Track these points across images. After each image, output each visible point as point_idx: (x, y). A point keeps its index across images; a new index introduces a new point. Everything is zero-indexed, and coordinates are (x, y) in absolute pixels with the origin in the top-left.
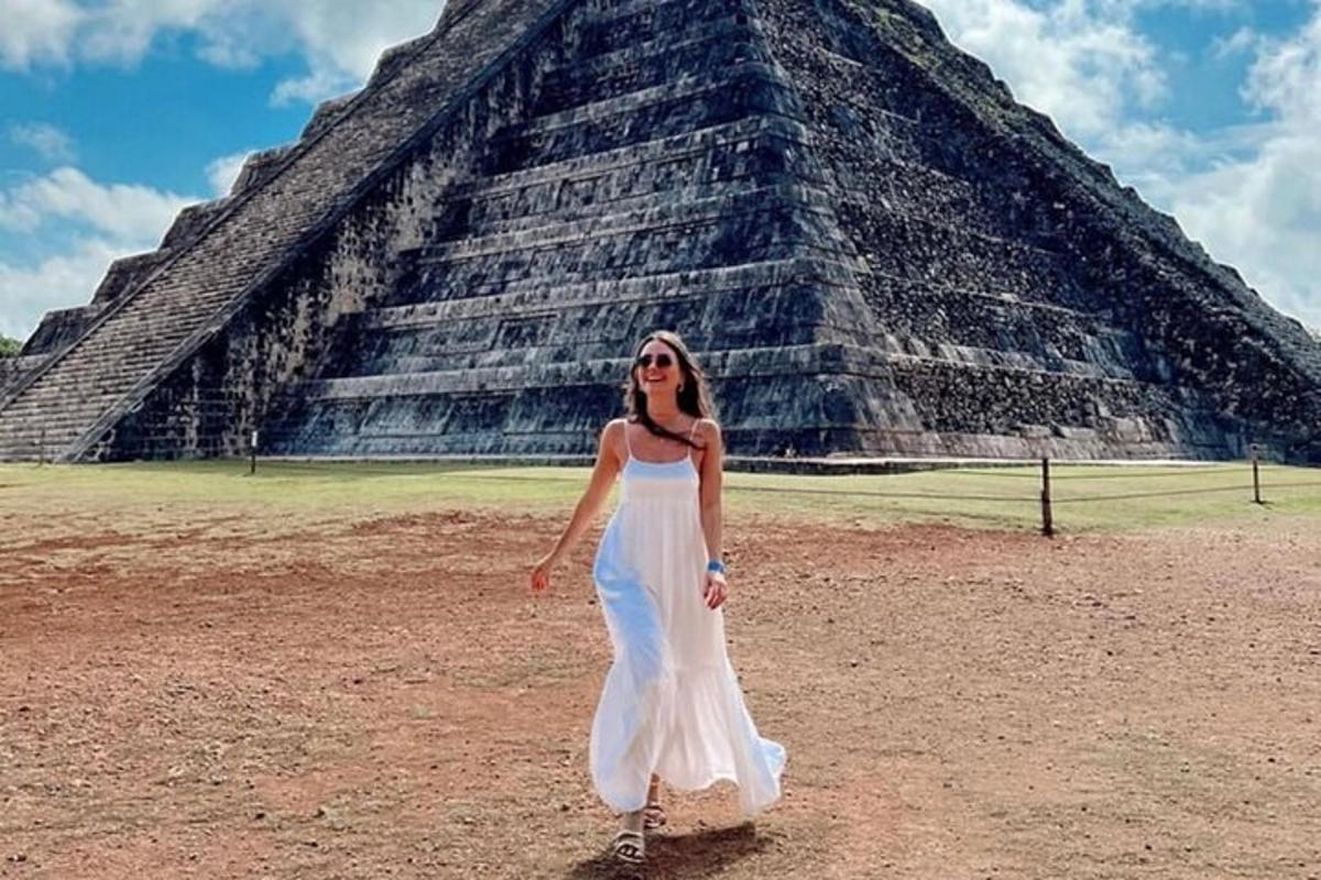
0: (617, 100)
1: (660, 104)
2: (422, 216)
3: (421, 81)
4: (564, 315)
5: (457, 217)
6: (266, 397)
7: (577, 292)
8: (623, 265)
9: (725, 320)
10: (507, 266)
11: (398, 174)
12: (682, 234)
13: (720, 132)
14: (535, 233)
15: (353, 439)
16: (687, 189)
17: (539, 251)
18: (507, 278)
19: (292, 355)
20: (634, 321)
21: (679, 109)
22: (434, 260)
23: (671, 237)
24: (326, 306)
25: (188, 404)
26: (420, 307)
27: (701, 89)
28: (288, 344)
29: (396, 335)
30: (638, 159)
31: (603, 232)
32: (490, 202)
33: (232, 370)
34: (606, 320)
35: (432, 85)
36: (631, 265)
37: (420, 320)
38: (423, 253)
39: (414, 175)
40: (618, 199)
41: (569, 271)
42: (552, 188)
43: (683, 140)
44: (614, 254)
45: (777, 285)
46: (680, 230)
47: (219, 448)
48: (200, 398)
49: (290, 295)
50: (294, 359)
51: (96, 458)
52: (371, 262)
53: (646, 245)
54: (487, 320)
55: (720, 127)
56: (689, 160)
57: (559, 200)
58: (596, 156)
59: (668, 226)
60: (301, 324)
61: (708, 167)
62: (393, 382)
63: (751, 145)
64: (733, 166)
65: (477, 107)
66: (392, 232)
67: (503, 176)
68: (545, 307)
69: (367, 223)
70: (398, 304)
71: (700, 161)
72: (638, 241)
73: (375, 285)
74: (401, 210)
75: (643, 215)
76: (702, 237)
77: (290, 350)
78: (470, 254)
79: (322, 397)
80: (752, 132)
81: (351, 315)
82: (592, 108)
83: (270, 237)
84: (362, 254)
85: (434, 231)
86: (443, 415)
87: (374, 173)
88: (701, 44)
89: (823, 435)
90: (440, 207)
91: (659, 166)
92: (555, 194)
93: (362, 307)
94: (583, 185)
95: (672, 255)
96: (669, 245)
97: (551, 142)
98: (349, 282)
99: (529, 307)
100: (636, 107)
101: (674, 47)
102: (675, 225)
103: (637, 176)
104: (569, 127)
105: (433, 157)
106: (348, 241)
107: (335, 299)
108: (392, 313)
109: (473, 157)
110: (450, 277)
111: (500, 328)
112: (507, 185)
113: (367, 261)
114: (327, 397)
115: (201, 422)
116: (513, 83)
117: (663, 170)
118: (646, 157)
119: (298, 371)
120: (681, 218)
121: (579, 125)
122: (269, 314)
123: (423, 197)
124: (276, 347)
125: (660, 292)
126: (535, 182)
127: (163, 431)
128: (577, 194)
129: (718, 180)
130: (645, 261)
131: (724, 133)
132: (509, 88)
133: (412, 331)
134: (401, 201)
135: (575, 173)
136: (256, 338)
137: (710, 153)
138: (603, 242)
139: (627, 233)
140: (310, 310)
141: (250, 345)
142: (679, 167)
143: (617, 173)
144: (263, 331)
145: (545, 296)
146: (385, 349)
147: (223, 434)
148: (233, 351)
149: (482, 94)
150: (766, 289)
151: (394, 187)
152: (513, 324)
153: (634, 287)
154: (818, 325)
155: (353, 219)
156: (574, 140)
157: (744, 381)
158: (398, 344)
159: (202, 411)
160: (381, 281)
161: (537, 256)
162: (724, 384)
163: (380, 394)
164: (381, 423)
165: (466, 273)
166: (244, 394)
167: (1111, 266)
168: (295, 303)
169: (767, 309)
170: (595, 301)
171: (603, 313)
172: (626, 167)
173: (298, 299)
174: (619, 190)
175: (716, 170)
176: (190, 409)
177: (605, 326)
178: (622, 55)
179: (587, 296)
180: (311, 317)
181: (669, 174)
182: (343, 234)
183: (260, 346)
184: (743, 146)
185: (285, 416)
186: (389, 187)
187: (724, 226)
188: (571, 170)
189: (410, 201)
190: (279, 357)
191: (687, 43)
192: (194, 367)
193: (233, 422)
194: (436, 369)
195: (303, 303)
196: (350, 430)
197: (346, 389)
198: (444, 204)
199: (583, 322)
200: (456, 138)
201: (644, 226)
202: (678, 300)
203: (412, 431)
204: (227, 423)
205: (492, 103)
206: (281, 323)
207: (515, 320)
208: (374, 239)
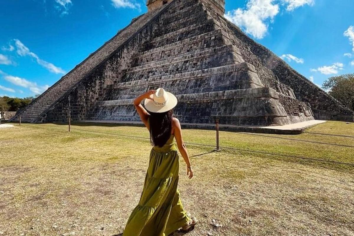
0: (175, 32)
1: (186, 32)
2: (127, 62)
3: (126, 33)
4: (166, 83)
5: (135, 62)
6: (89, 106)
7: (170, 77)
8: (181, 70)
9: (218, 82)
10: (149, 72)
11: (121, 51)
12: (198, 61)
13: (206, 35)
14: (156, 63)
15: (110, 117)
16: (197, 50)
17: (157, 68)
18: (149, 75)
19: (95, 95)
20: (188, 84)
21: (192, 32)
22: (130, 72)
23: (195, 62)
24: (104, 83)
25: (68, 107)
26: (127, 83)
27: (198, 27)
28: (94, 92)
29: (121, 90)
30: (182, 44)
31: (175, 62)
32: (144, 58)
33: (79, 98)
34: (179, 84)
35: (129, 33)
36: (184, 70)
37: (127, 86)
38: (128, 70)
39: (125, 52)
40: (177, 55)
41: (166, 72)
42: (159, 53)
43: (195, 38)
44: (178, 67)
45: (236, 71)
46: (198, 60)
47: (77, 118)
48: (71, 106)
49: (94, 80)
50: (96, 96)
51: (41, 121)
52: (115, 72)
53: (188, 64)
54: (144, 85)
55: (206, 33)
56: (197, 43)
57: (161, 56)
58: (171, 44)
59: (194, 59)
60: (97, 87)
61: (203, 44)
62: (120, 101)
63: (215, 37)
64: (210, 44)
65: (139, 36)
66: (120, 65)
67: (147, 51)
68: (161, 81)
69: (113, 63)
70: (122, 82)
71: (200, 43)
72: (185, 64)
73: (116, 78)
74: (122, 60)
75: (186, 57)
76: (204, 61)
77: (95, 93)
78: (139, 70)
79: (102, 106)
80: (215, 34)
81: (110, 85)
82: (168, 35)
83: (90, 67)
84: (112, 70)
85: (130, 66)
86: (134, 110)
87: (115, 51)
88: (195, 18)
89: (266, 118)
90: (131, 60)
91: (188, 45)
92: (160, 55)
93: (113, 83)
94: (168, 52)
95: (196, 67)
96: (194, 64)
97: (158, 44)
98: (109, 77)
99: (156, 81)
100: (180, 33)
101: (188, 20)
102: (196, 59)
103: (182, 48)
104: (162, 40)
105: (129, 47)
106: (109, 67)
107: (106, 81)
108: (120, 84)
109: (139, 48)
110: (134, 76)
111: (148, 87)
112: (147, 53)
113: (114, 72)
114: (104, 105)
115: (72, 112)
116: (148, 31)
117: (190, 46)
118: (185, 43)
119: (97, 99)
120: (198, 57)
121: (165, 39)
122: (88, 84)
123: (127, 57)
124: (91, 93)
125: (196, 75)
126: (155, 52)
127: (61, 114)
128: (166, 54)
129: (206, 47)
130: (188, 69)
131: (207, 35)
132: (147, 32)
133: (125, 89)
134: (122, 58)
135: (165, 49)
136: (86, 90)
137: (203, 41)
138: (175, 64)
139: (182, 62)
140: (100, 84)
141: (84, 92)
142: (194, 45)
143: (177, 48)
144: (87, 89)
145: (160, 78)
146: (118, 93)
147: (78, 115)
148: (79, 94)
149: (141, 33)
150: (232, 73)
151: (120, 54)
152: (152, 86)
153: (187, 75)
154: (252, 83)
155: (110, 61)
156: (164, 43)
157: (232, 100)
158: (122, 92)
159: (71, 109)
160: (117, 77)
161: (157, 69)
162: (224, 101)
163: (117, 105)
164: (117, 112)
165: (138, 75)
166: (83, 105)
167: (287, 75)
168: (95, 82)
169: (233, 78)
170: (175, 79)
171: (178, 82)
172: (179, 46)
173: (96, 81)
174: (177, 52)
175: (205, 45)
176: (68, 109)
177: (178, 86)
178: (174, 23)
179: (173, 78)
180: (100, 86)
181: (191, 47)
182: (107, 65)
183: (87, 92)
184: (213, 38)
185: (94, 110)
186: (118, 54)
187: (211, 58)
188: (164, 49)
189: (124, 58)
190: (92, 96)
191: (191, 19)
192: (68, 98)
193: (80, 112)
194: (132, 98)
195: (98, 82)
196: (110, 114)
197: (108, 103)
198: (132, 59)
199: (172, 85)
200: (135, 43)
201: (187, 59)
202: (201, 78)
203: (125, 115)
204: (79, 112)
205: (143, 35)
206: (92, 87)
207: (152, 85)
208: (115, 67)
